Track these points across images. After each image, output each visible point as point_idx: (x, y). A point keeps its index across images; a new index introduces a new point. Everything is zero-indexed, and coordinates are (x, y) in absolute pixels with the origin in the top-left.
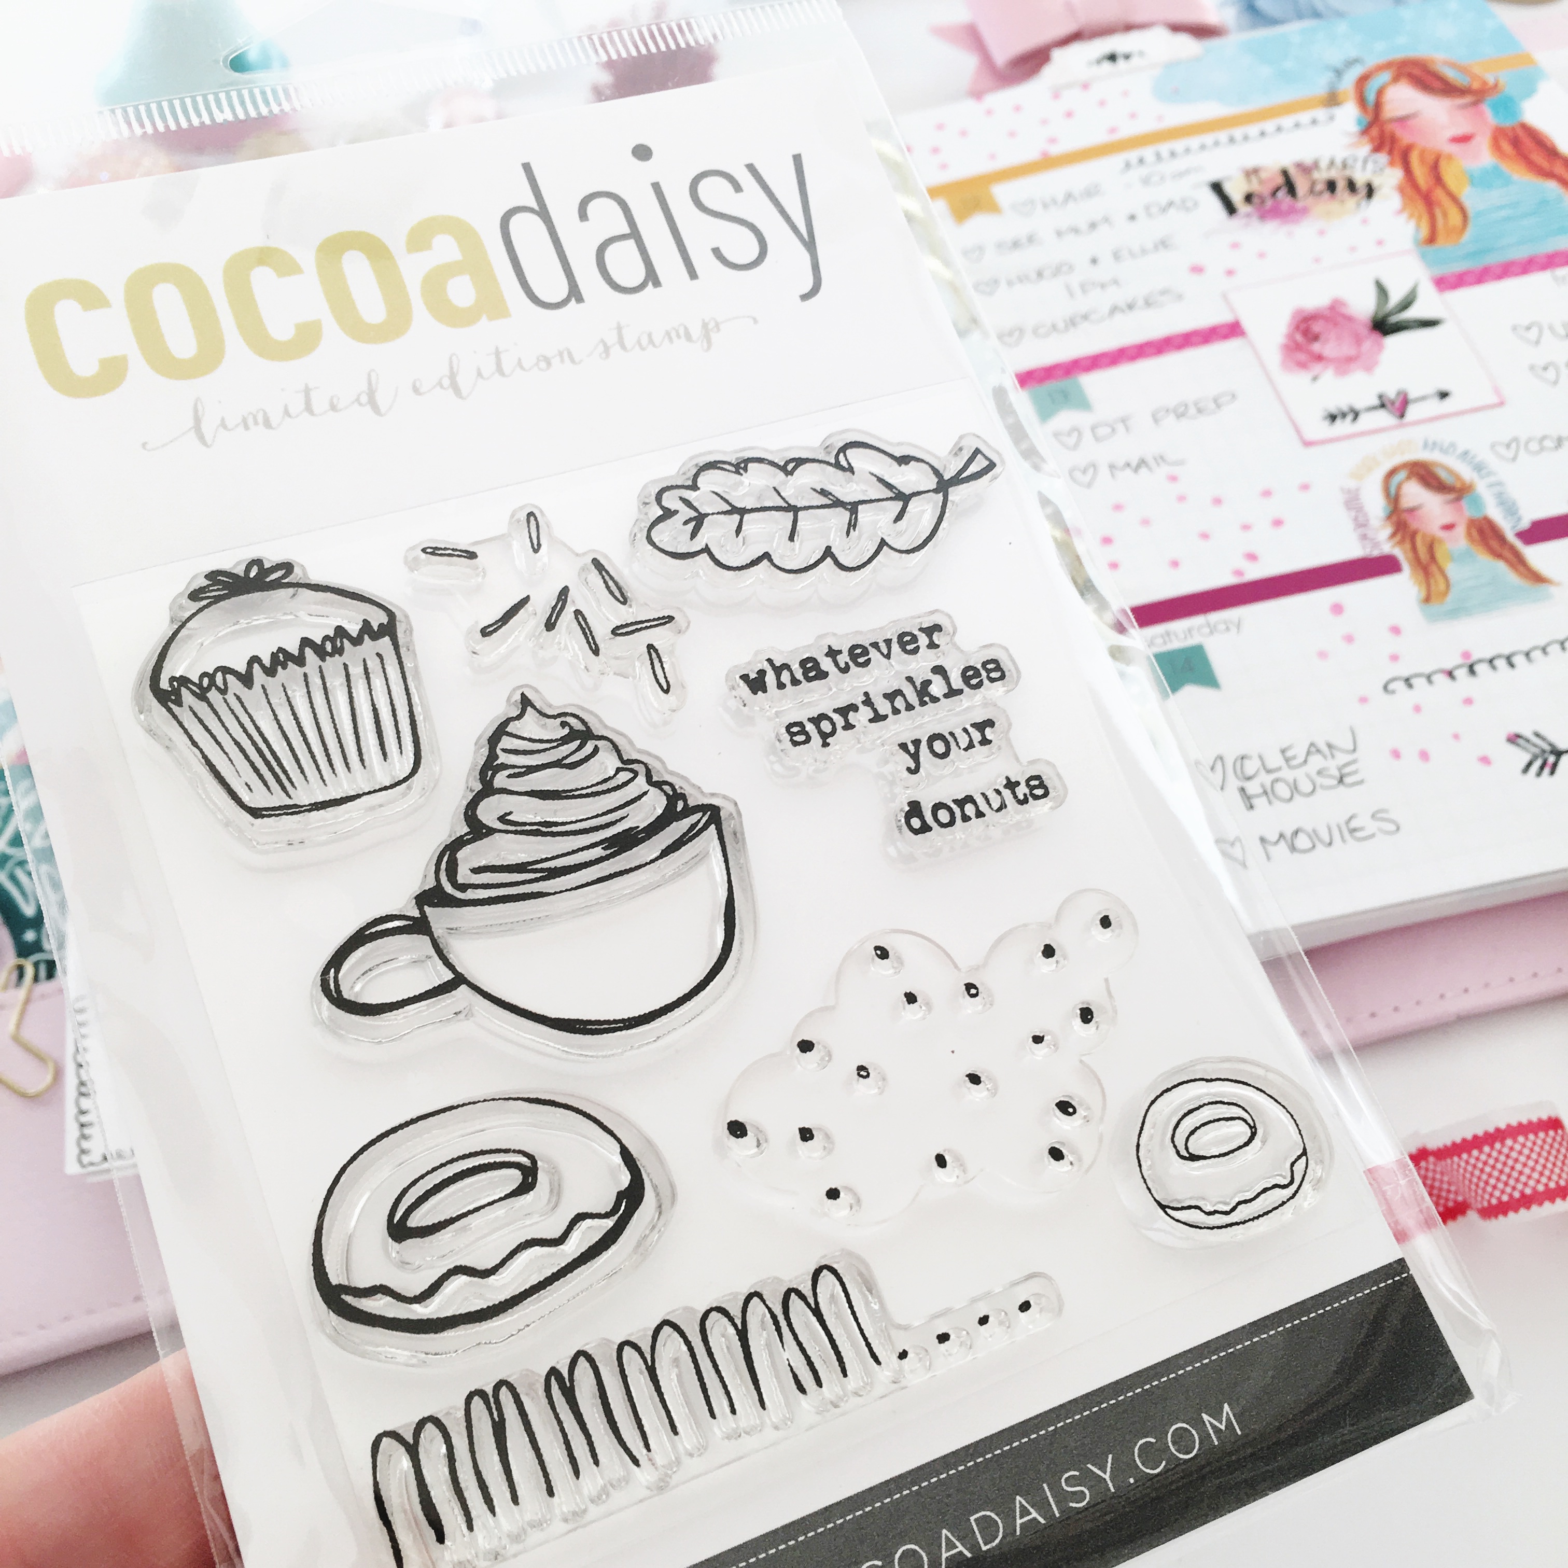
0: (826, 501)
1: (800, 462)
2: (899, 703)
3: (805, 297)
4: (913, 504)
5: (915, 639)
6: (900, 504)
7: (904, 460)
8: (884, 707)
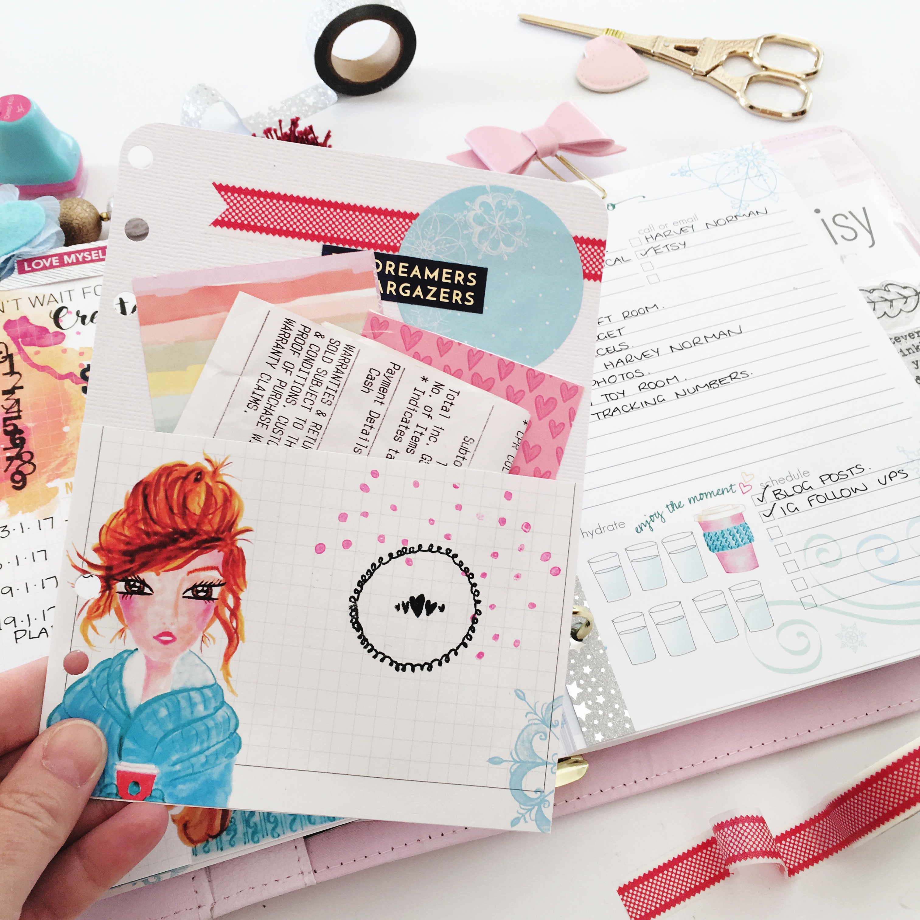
0: (883, 300)
1: (874, 290)
2: (911, 351)
3: (870, 247)
4: (909, 300)
5: (913, 335)
6: (905, 300)
7: (905, 288)
8: (907, 353)
